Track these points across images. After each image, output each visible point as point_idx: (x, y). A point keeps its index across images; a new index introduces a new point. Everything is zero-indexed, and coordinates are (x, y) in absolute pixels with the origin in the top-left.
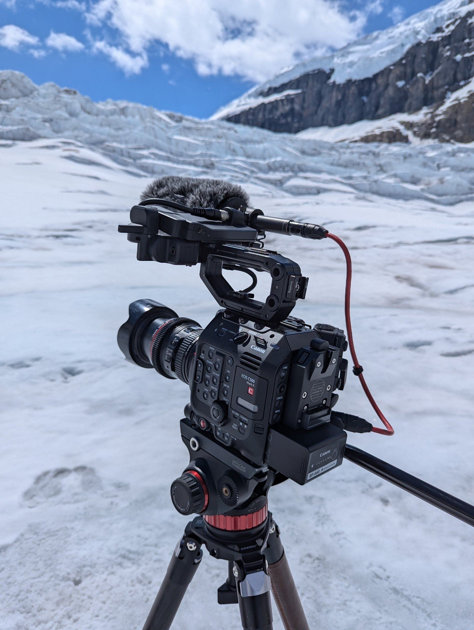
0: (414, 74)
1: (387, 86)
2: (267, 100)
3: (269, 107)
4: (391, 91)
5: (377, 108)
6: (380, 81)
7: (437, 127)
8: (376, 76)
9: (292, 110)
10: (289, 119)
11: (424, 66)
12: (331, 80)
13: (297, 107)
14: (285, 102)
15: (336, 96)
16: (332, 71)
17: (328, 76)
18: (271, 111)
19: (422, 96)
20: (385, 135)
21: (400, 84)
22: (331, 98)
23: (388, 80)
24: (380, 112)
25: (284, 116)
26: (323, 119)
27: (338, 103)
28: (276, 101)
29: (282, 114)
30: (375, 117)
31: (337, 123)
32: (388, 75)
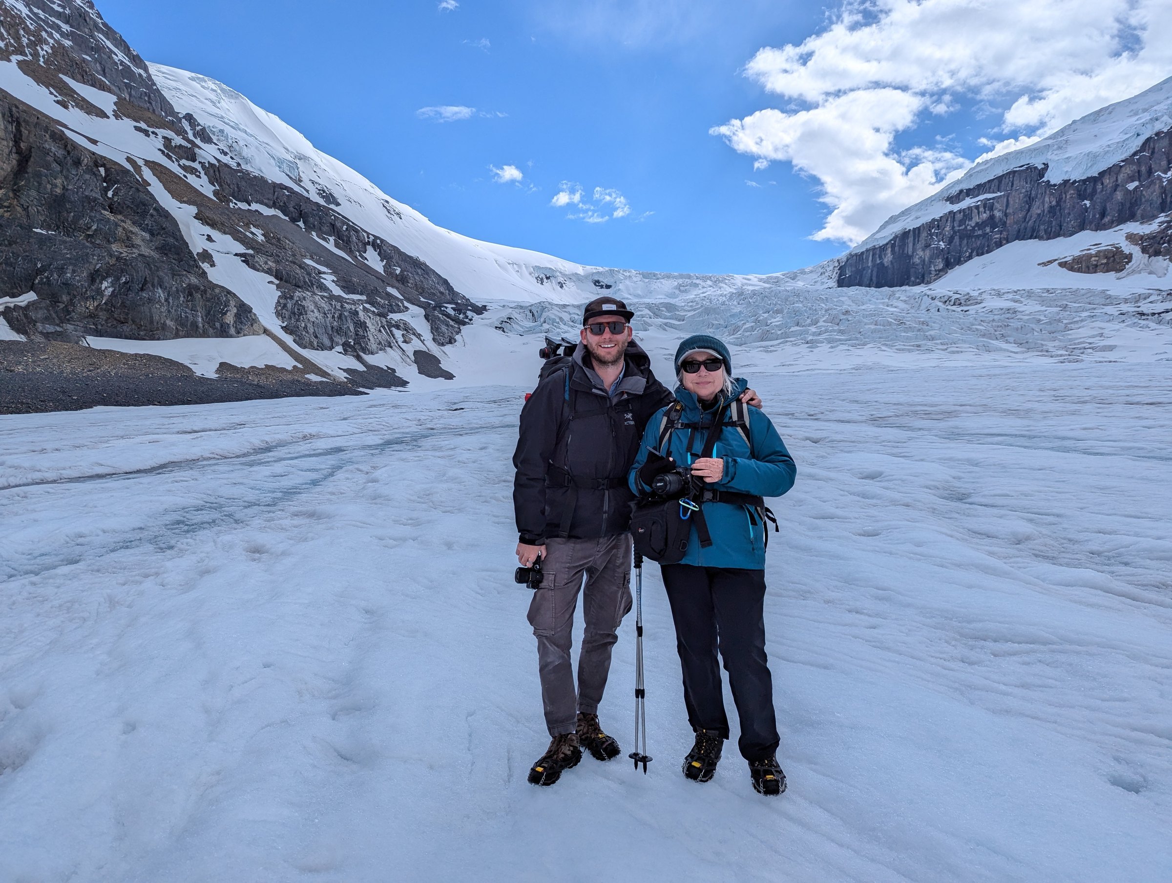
0: (1150, 172)
1: (1115, 188)
2: (956, 208)
3: (959, 217)
4: (1119, 195)
5: (1103, 215)
6: (1106, 181)
7: (1169, 242)
8: (1102, 174)
9: (992, 217)
10: (988, 230)
11: (1164, 163)
12: (1045, 179)
13: (998, 214)
14: (982, 209)
15: (1049, 201)
16: (1046, 166)
17: (1041, 173)
18: (962, 222)
19: (1159, 201)
20: (1102, 254)
21: (1131, 186)
22: (1043, 202)
23: (1117, 180)
24: (1106, 220)
25: (980, 225)
26: (1033, 230)
27: (1052, 209)
28: (969, 208)
29: (977, 224)
30: (1100, 227)
31: (1051, 235)
32: (1117, 174)
